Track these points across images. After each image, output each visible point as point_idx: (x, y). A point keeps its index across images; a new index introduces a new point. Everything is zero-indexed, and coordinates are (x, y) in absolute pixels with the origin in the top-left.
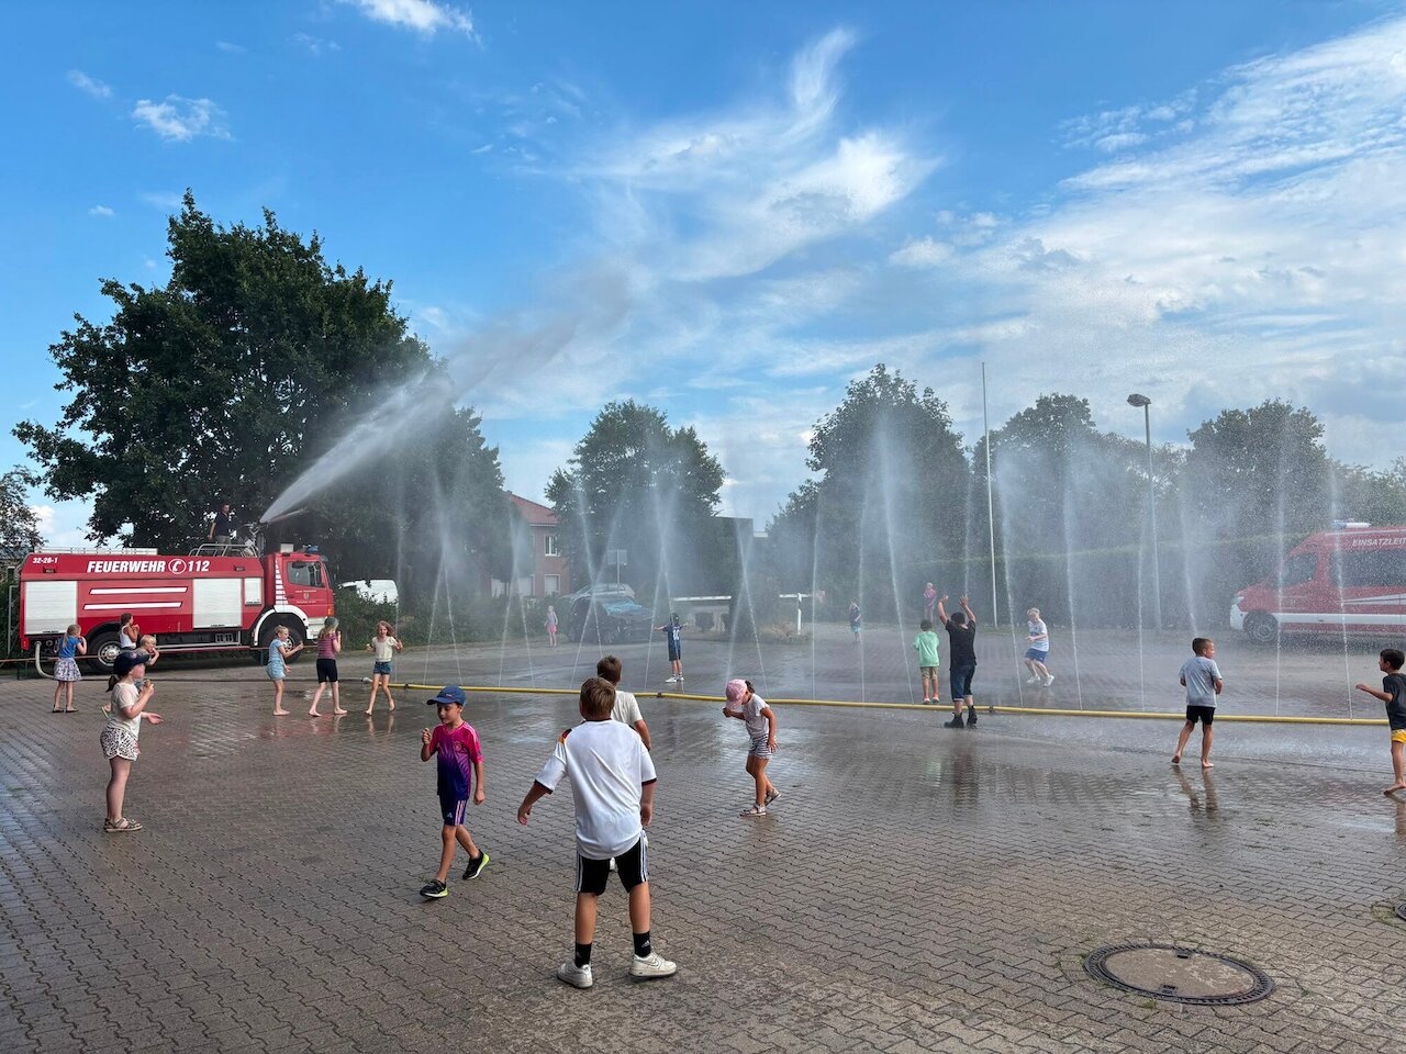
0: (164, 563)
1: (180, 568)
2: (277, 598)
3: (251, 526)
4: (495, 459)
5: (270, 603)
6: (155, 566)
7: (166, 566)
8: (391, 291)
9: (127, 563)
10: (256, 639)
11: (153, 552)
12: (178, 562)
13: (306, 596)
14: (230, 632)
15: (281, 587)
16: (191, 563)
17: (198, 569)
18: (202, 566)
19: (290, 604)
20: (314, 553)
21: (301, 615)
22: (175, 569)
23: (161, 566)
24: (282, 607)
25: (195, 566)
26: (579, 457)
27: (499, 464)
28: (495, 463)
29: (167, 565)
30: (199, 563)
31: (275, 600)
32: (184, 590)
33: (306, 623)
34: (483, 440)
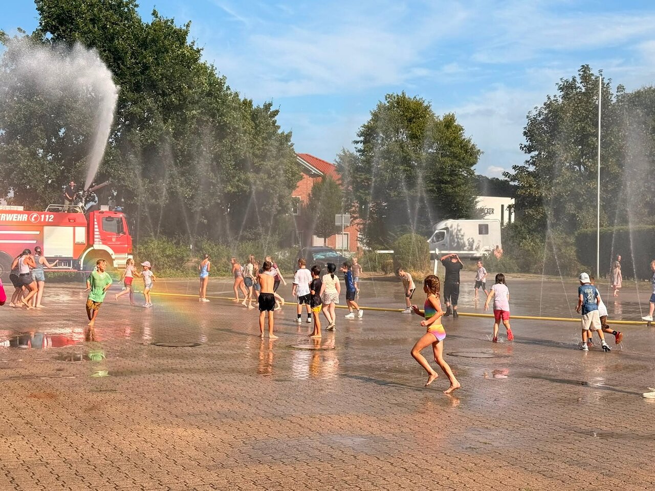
0: (27, 216)
1: (36, 218)
2: (95, 240)
3: (81, 193)
4: (290, 141)
5: (91, 243)
6: (21, 218)
7: (28, 218)
8: (190, 29)
9: (5, 215)
10: (82, 266)
11: (21, 208)
12: (35, 215)
13: (114, 240)
14: (66, 261)
15: (98, 233)
16: (43, 216)
17: (47, 220)
18: (49, 218)
19: (103, 244)
20: (119, 211)
21: (111, 251)
22: (33, 219)
23: (24, 217)
24: (98, 245)
25: (45, 218)
26: (362, 138)
27: (292, 145)
28: (289, 144)
29: (28, 216)
30: (47, 216)
31: (94, 241)
32: (38, 233)
33: (113, 257)
34: (279, 127)
